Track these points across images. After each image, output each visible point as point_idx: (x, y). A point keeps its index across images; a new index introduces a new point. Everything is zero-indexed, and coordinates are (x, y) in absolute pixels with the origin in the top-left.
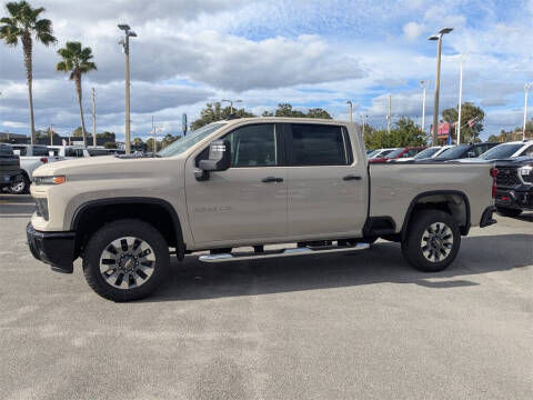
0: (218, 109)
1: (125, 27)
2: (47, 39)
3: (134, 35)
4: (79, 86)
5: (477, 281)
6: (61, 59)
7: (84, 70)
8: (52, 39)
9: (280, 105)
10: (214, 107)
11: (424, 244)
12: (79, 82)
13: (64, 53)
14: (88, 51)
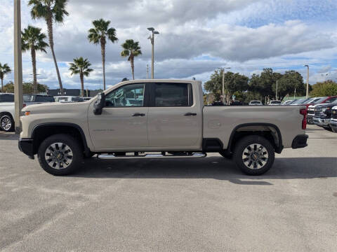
0: (221, 73)
1: (151, 29)
2: (113, 39)
3: (157, 33)
4: (133, 64)
5: (270, 182)
6: (123, 49)
7: (136, 55)
8: (116, 39)
9: (264, 69)
10: (219, 73)
11: (244, 157)
12: (132, 62)
13: (125, 46)
14: (137, 44)
